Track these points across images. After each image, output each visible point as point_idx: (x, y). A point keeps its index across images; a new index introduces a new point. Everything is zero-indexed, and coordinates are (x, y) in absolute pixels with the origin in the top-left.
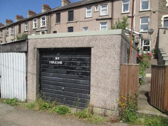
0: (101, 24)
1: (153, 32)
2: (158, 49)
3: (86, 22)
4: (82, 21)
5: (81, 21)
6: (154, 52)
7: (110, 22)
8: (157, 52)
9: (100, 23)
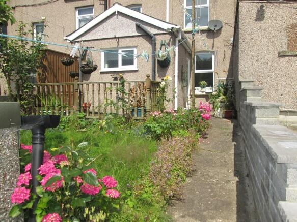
0: (77, 12)
1: (220, 29)
2: (237, 84)
3: (39, 7)
4: (29, 6)
5: (25, 6)
6: (225, 94)
7: (101, 4)
8: (234, 92)
9: (76, 8)
